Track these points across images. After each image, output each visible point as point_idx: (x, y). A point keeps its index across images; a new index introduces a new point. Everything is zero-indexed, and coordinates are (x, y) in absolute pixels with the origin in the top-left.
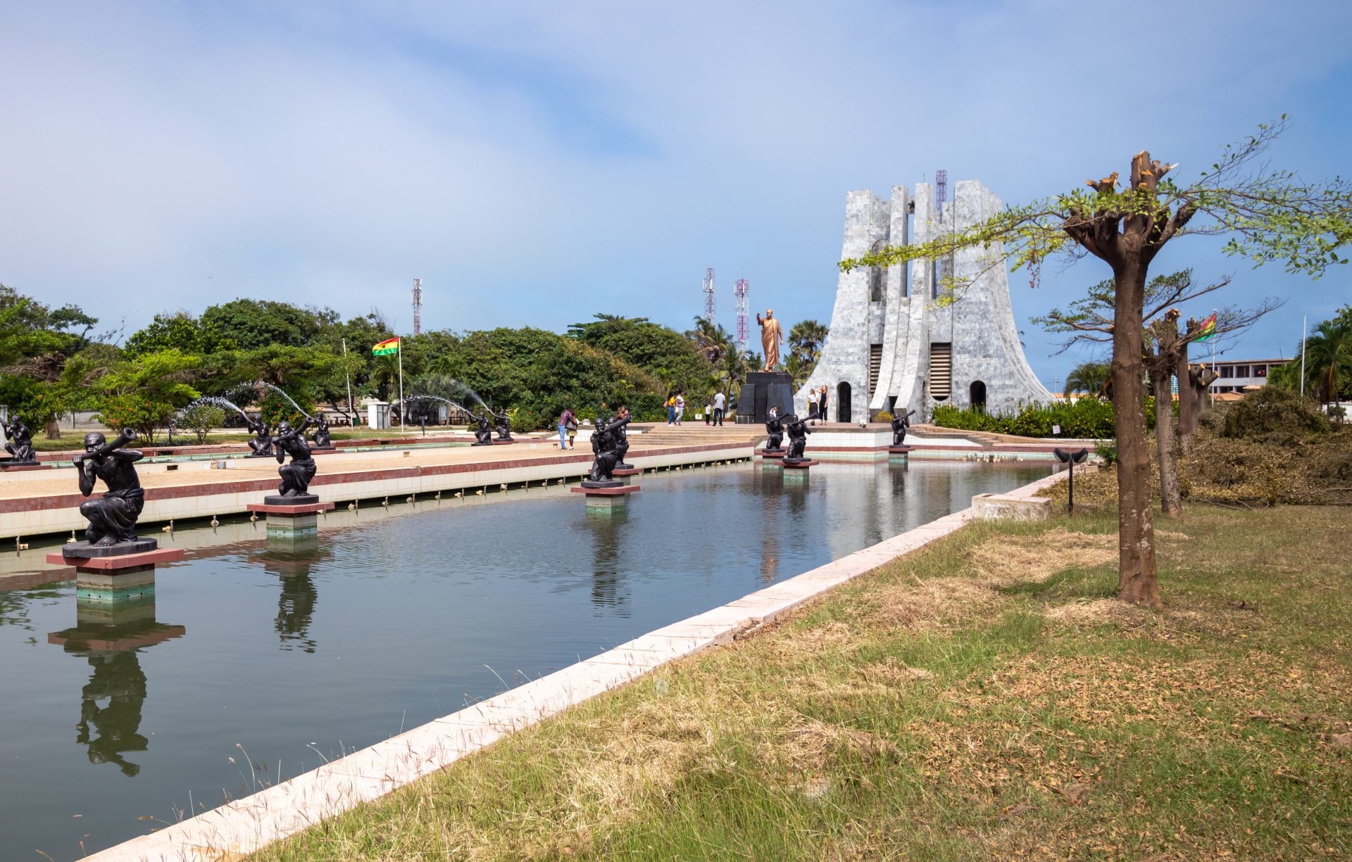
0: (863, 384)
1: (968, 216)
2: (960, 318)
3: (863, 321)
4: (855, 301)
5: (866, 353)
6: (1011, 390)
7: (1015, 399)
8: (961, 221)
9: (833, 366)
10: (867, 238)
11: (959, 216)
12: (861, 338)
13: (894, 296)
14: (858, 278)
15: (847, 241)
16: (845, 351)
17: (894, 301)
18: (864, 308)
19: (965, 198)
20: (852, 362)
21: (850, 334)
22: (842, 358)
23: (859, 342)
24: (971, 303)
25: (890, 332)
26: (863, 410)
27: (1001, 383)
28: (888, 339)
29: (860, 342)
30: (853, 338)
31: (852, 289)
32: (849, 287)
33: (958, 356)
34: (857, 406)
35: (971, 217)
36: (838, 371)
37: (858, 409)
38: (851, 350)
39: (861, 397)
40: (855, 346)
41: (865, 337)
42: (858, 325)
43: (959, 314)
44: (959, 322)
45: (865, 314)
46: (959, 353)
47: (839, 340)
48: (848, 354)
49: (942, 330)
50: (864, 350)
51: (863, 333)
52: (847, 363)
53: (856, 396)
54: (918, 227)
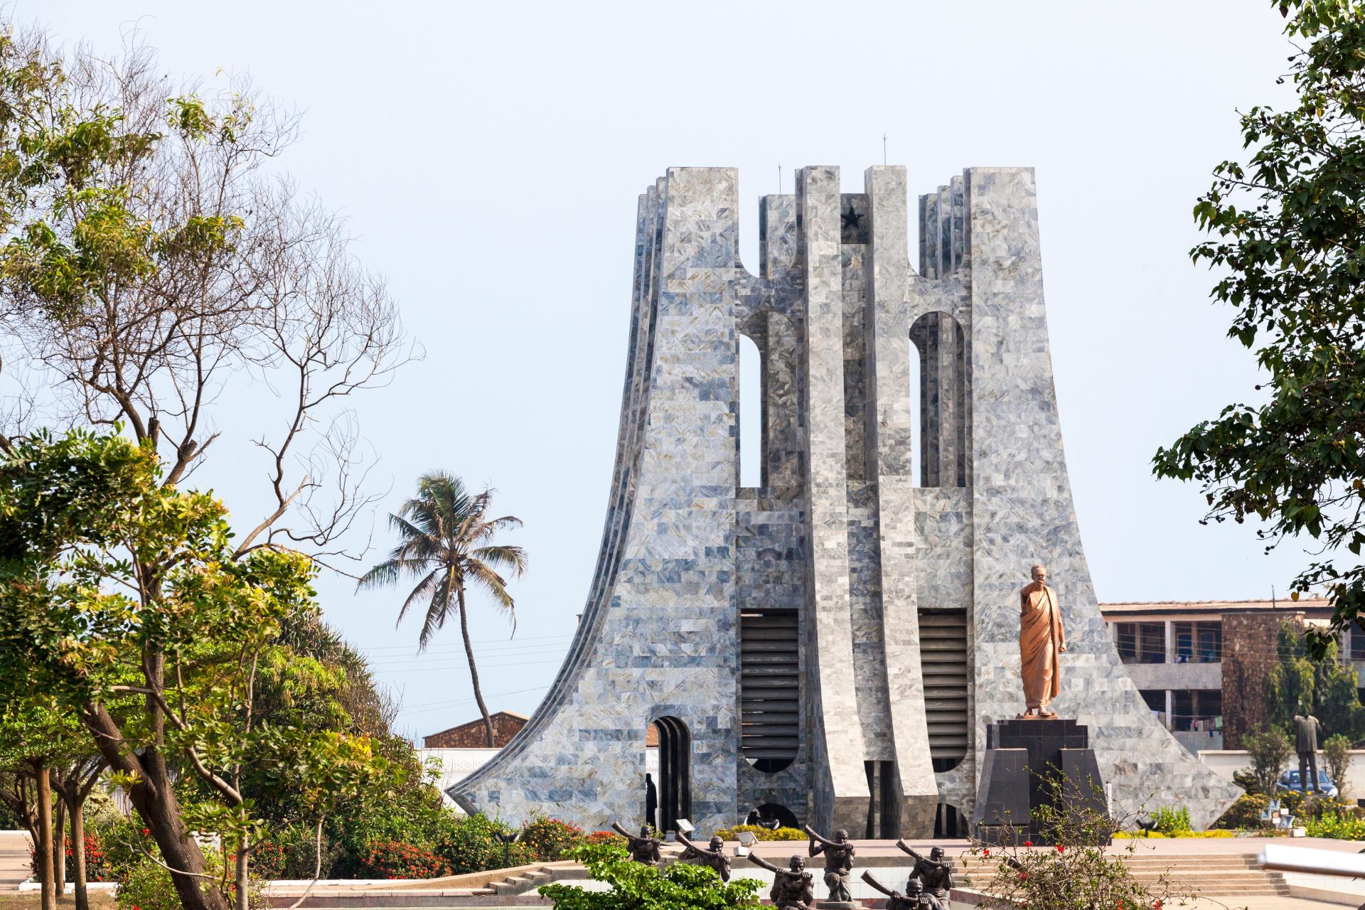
0: (723, 722)
1: (1007, 264)
2: (992, 542)
3: (720, 542)
4: (697, 483)
5: (732, 633)
6: (1129, 742)
7: (1140, 766)
8: (990, 274)
9: (636, 672)
10: (728, 302)
11: (984, 262)
12: (716, 591)
13: (832, 476)
14: (707, 417)
15: (672, 310)
16: (672, 627)
17: (832, 492)
18: (722, 505)
19: (999, 215)
20: (694, 661)
21: (684, 577)
22: (662, 649)
23: (710, 601)
24: (1022, 502)
25: (830, 580)
26: (727, 799)
27: (1103, 721)
28: (825, 598)
29: (716, 604)
30: (693, 588)
31: (687, 447)
32: (680, 441)
33: (988, 647)
34: (707, 787)
35: (1014, 266)
36: (652, 684)
37: (711, 797)
38: (686, 627)
39: (719, 761)
40: (701, 614)
41: (729, 588)
42: (708, 552)
43: (989, 530)
44: (989, 553)
45: (727, 523)
46: (992, 638)
47: (652, 596)
48: (680, 638)
49: (941, 573)
50: (724, 626)
51: (723, 577)
52: (677, 662)
53: (705, 758)
54: (885, 286)
